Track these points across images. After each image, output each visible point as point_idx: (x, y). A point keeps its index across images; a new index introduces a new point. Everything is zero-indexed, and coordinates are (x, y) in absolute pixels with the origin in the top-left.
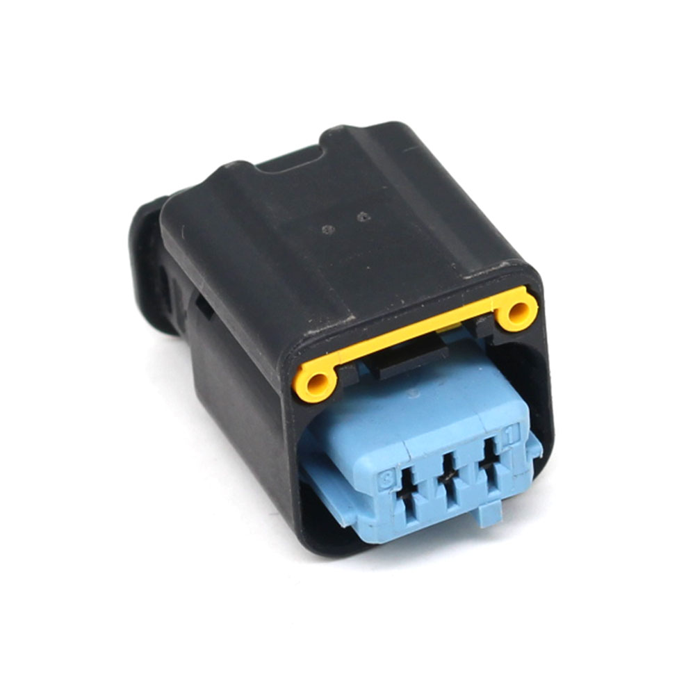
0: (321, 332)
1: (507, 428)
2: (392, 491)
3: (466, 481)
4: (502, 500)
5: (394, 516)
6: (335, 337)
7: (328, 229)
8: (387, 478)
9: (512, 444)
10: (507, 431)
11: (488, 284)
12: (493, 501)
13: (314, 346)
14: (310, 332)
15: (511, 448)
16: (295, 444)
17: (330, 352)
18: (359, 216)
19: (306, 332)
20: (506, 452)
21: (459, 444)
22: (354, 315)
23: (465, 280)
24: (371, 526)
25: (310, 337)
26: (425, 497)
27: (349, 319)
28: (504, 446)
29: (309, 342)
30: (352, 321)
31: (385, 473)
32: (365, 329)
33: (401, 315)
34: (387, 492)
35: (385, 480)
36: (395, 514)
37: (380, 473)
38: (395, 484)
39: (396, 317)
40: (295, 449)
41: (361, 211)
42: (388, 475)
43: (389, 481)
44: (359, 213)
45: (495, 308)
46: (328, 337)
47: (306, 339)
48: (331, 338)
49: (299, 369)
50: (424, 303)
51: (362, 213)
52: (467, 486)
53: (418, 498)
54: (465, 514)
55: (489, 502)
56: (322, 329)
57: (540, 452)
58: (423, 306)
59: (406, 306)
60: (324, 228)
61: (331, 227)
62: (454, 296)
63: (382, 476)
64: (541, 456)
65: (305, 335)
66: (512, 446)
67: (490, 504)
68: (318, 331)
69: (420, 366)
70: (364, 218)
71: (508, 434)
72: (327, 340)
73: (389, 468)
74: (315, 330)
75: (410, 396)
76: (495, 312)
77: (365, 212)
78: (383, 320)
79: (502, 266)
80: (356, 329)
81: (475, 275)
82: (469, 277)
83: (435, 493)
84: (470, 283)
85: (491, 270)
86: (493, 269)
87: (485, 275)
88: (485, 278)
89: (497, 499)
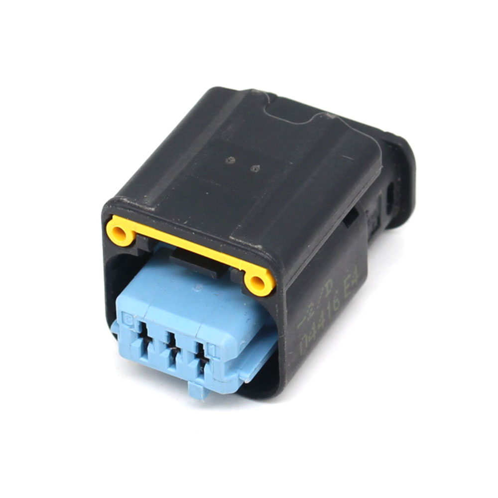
0: (129, 204)
1: (212, 344)
2: (130, 329)
4: (204, 388)
7: (231, 160)
8: (129, 319)
10: (211, 347)
11: (239, 250)
13: (119, 208)
14: (125, 199)
15: (214, 360)
17: (130, 219)
18: (254, 166)
22: (155, 209)
23: (229, 238)
26: (155, 349)
27: (150, 209)
29: (119, 204)
31: (127, 315)
32: (154, 221)
33: (178, 229)
34: (128, 327)
35: (127, 319)
36: (132, 343)
39: (175, 228)
42: (129, 317)
43: (130, 322)
44: (257, 165)
45: (244, 269)
46: (130, 209)
47: (119, 201)
48: (131, 211)
49: (111, 218)
50: (196, 233)
52: (182, 363)
53: (150, 348)
55: (196, 383)
56: (131, 203)
58: (193, 233)
59: (184, 226)
60: (231, 157)
61: (234, 160)
62: (215, 242)
64: (246, 382)
65: (121, 199)
66: (214, 358)
67: (195, 385)
68: (129, 202)
70: (255, 169)
72: (128, 211)
73: (131, 314)
74: (128, 200)
75: (195, 287)
76: (243, 272)
77: (260, 167)
78: (166, 223)
79: (256, 246)
80: (148, 217)
81: (237, 240)
82: (233, 238)
83: (161, 352)
84: (229, 242)
85: (248, 244)
86: (250, 244)
87: (242, 244)
88: (240, 246)
89: (201, 385)
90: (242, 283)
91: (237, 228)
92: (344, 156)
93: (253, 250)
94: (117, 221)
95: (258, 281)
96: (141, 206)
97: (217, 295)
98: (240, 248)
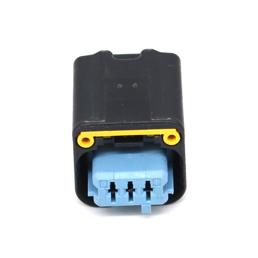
0: (90, 123)
1: (156, 179)
2: (105, 189)
3: (137, 194)
4: (152, 205)
5: (105, 198)
6: (95, 126)
7: (120, 86)
8: (104, 183)
9: (157, 186)
10: (155, 180)
11: (160, 124)
12: (147, 204)
13: (85, 127)
14: (86, 121)
15: (156, 187)
16: (76, 160)
17: (92, 131)
18: (133, 84)
19: (85, 121)
20: (154, 188)
21: (134, 179)
22: (105, 120)
23: (152, 120)
24: (97, 199)
25: (85, 123)
26: (120, 195)
27: (102, 121)
28: (153, 185)
29: (85, 125)
30: (103, 122)
31: (103, 181)
32: (107, 127)
33: (122, 126)
34: (103, 188)
35: (103, 184)
36: (106, 197)
37: (101, 181)
38: (107, 187)
39: (120, 126)
40: (76, 162)
41: (135, 83)
42: (104, 182)
43: (105, 185)
44: (134, 83)
45: (162, 134)
46: (92, 125)
47: (84, 123)
48: (93, 126)
49: (80, 133)
50: (132, 124)
51: (135, 84)
52: (137, 196)
53: (117, 194)
54: (136, 206)
55: (146, 204)
56: (91, 122)
57: (172, 192)
58: (132, 125)
59: (125, 123)
60: (119, 85)
61: (121, 85)
62: (145, 125)
63: (102, 182)
64: (173, 194)
65: (84, 122)
66: (156, 186)
67: (146, 205)
68: (89, 122)
69: (131, 146)
70: (135, 86)
71: (155, 182)
72: (91, 126)
73: (106, 180)
74: (88, 121)
75: (128, 156)
76: (162, 135)
77: (137, 84)
78: (115, 125)
79: (168, 119)
80: (103, 126)
81: (156, 120)
82: (154, 120)
83: (124, 195)
84: (153, 122)
85: (163, 119)
86: (164, 119)
87: (160, 121)
88: (159, 122)
89: (149, 204)
90: (161, 142)
91: (151, 114)
92: (169, 65)
93: (167, 121)
94: (84, 135)
95: (172, 137)
96: (97, 122)
97: (141, 156)
98: (160, 123)
